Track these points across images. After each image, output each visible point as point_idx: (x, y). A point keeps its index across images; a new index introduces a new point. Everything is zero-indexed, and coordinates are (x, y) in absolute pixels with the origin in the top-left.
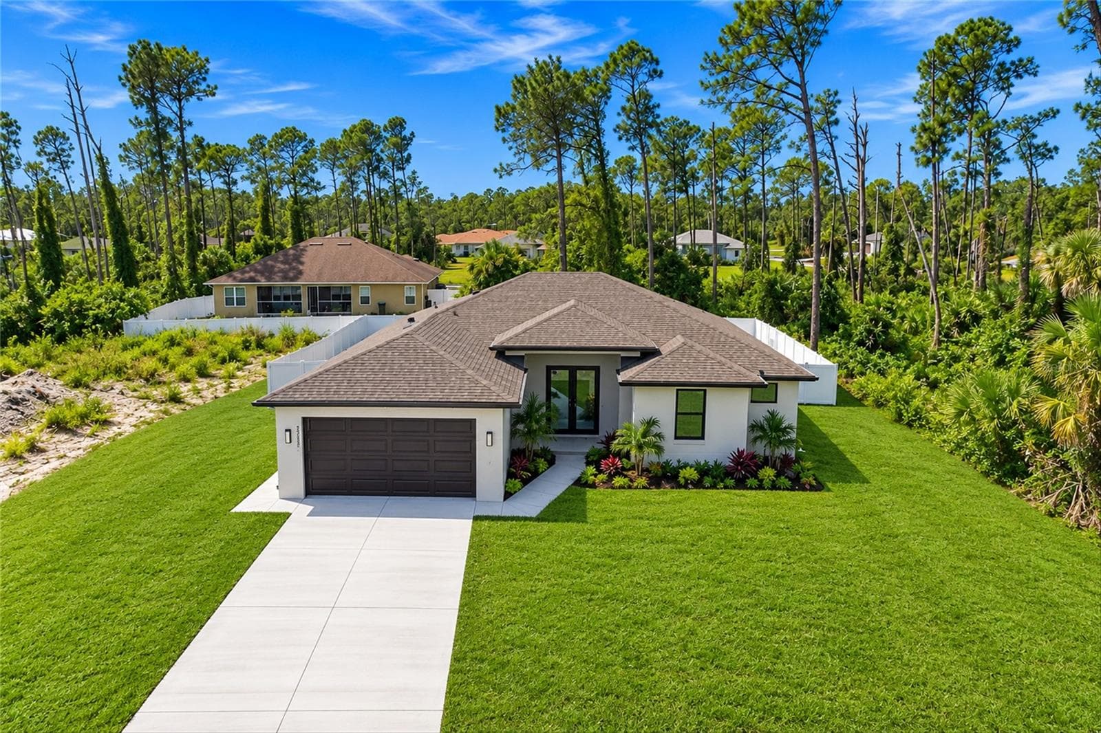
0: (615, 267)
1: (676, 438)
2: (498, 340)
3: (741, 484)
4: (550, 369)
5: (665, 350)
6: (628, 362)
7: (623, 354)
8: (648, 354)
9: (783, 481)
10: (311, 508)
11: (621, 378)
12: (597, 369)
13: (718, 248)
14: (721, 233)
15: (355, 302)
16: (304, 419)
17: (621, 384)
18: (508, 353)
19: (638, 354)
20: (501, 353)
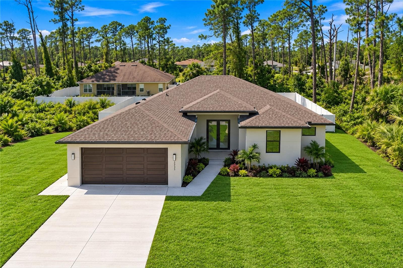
0: (241, 74)
1: (266, 152)
2: (185, 108)
4: (208, 121)
5: (260, 112)
6: (243, 118)
7: (240, 114)
8: (252, 114)
9: (320, 174)
10: (87, 191)
11: (239, 125)
12: (229, 121)
13: (274, 67)
14: (274, 61)
15: (138, 91)
16: (82, 148)
17: (240, 128)
18: (188, 114)
19: (248, 114)
20: (185, 114)
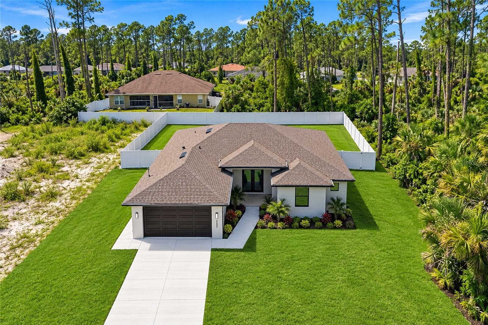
1: (296, 206)
2: (222, 164)
3: (324, 226)
5: (290, 167)
7: (273, 169)
8: (283, 169)
15: (175, 102)
16: (144, 206)
18: (226, 170)
